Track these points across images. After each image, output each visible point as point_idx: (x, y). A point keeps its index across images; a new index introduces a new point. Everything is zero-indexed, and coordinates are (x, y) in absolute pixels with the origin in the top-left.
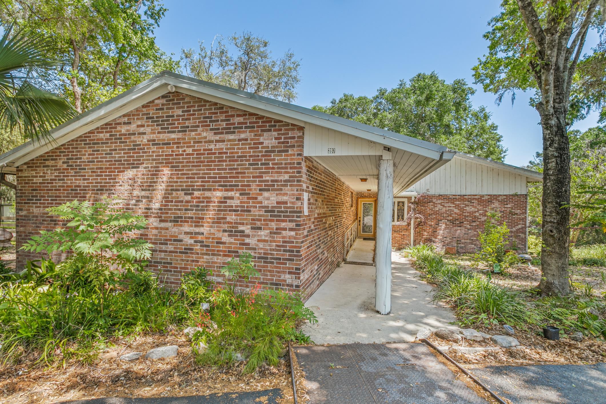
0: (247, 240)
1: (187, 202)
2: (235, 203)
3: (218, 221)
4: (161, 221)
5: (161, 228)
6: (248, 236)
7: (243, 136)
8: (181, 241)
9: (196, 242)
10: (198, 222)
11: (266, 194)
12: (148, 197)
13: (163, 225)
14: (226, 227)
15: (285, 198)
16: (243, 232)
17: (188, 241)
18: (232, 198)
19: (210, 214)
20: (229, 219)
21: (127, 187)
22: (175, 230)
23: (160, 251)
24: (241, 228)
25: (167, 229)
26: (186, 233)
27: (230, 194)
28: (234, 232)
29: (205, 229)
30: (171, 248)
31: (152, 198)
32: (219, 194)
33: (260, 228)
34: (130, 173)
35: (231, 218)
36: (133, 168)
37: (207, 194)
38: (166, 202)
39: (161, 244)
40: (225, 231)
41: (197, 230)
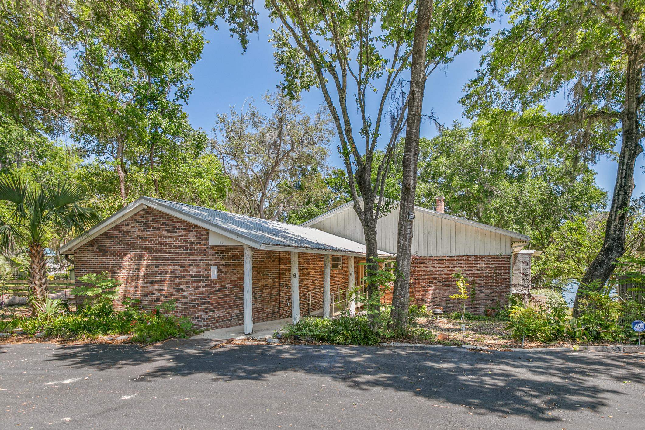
0: (184, 294)
1: (156, 272)
2: (178, 272)
3: (171, 282)
4: (145, 283)
5: (145, 287)
6: (184, 291)
7: (180, 234)
8: (154, 294)
9: (161, 295)
10: (162, 283)
11: (192, 267)
12: (138, 269)
13: (145, 285)
14: (174, 286)
15: (200, 270)
16: (182, 289)
17: (157, 294)
18: (176, 270)
19: (168, 279)
20: (176, 281)
21: (128, 263)
22: (151, 288)
23: (145, 300)
24: (181, 287)
25: (148, 287)
26: (157, 290)
27: (176, 267)
28: (178, 289)
29: (165, 288)
30: (149, 298)
31: (140, 269)
32: (171, 267)
33: (189, 287)
34: (128, 256)
35: (177, 281)
36: (131, 252)
37: (166, 267)
38: (147, 272)
39: (145, 296)
40: (174, 288)
41: (161, 288)
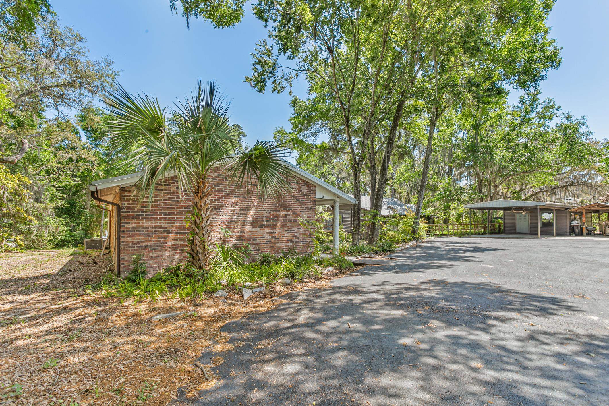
0: (295, 234)
1: (268, 217)
2: (290, 217)
3: (283, 226)
4: (253, 227)
5: (253, 231)
6: (296, 232)
7: (294, 187)
8: (264, 237)
9: (272, 237)
10: (273, 227)
11: (303, 213)
12: (245, 214)
13: (254, 229)
14: (286, 229)
15: (310, 215)
16: (294, 230)
17: (268, 237)
18: (289, 215)
19: (280, 223)
20: (288, 225)
21: (230, 208)
22: (261, 232)
23: (252, 244)
24: (293, 229)
25: (256, 231)
26: (267, 233)
27: (289, 213)
28: (290, 231)
29: (277, 231)
30: (258, 241)
31: (248, 214)
32: (283, 213)
33: (301, 229)
34: (233, 200)
35: (289, 224)
36: (235, 197)
37: (278, 213)
38: (256, 217)
39: (253, 240)
40: (286, 231)
41: (273, 231)
